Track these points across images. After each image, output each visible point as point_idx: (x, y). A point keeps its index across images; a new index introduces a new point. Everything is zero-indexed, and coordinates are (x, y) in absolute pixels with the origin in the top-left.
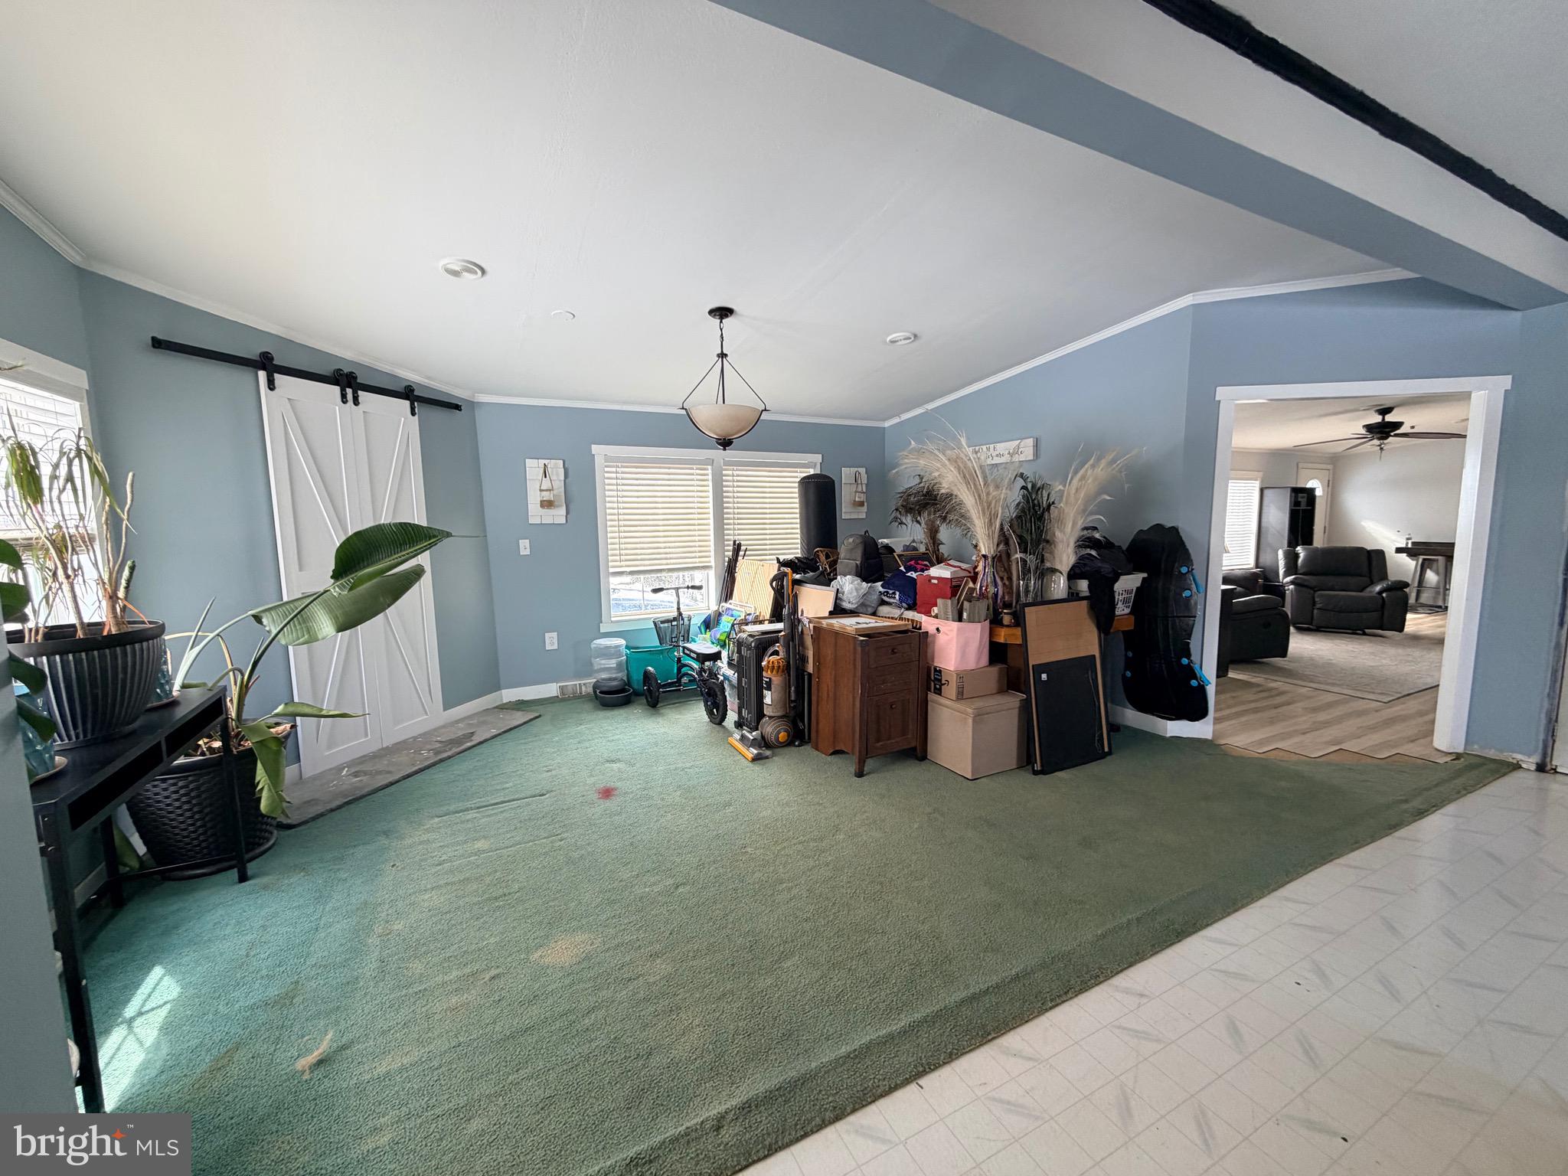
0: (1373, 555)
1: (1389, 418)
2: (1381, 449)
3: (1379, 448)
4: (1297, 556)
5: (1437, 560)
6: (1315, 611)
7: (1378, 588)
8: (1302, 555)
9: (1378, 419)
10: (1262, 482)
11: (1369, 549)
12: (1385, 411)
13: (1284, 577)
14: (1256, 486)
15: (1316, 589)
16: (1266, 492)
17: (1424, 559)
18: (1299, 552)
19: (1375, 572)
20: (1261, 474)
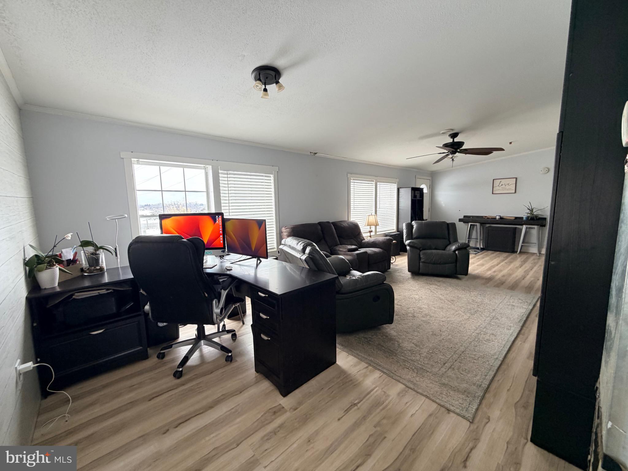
0: (450, 226)
1: (456, 140)
2: (453, 160)
3: (451, 159)
4: (412, 227)
5: (476, 225)
6: (421, 264)
7: (453, 248)
8: (415, 227)
9: (451, 140)
10: (398, 185)
11: (448, 222)
12: (454, 135)
13: (406, 241)
14: (395, 187)
15: (421, 249)
16: (401, 190)
17: (471, 225)
18: (413, 224)
19: (451, 236)
20: (398, 180)
